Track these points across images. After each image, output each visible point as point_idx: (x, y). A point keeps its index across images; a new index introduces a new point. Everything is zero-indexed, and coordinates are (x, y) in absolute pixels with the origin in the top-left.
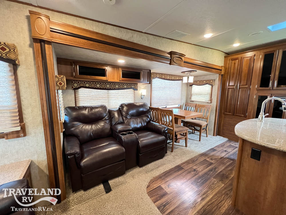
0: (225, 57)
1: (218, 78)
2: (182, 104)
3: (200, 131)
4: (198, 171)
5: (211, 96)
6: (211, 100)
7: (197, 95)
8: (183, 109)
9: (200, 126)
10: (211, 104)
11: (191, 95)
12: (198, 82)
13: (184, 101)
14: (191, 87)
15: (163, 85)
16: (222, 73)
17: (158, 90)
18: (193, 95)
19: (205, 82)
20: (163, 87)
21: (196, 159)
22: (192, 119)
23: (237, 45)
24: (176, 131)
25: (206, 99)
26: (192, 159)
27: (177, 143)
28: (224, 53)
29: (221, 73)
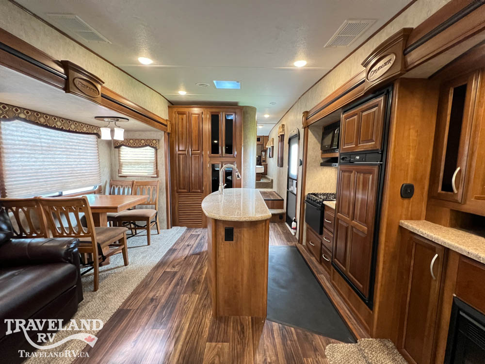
0: (169, 107)
1: (163, 138)
2: (102, 184)
3: (147, 228)
4: (159, 297)
5: (157, 166)
6: (157, 173)
7: (131, 164)
8: (107, 193)
9: (146, 218)
10: (158, 179)
11: (120, 165)
12: (131, 141)
13: (105, 178)
14: (117, 149)
16: (169, 131)
18: (124, 166)
19: (143, 141)
21: (149, 280)
22: (129, 209)
23: (182, 94)
24: (100, 242)
25: (149, 171)
26: (142, 282)
27: (103, 267)
28: (167, 101)
29: (167, 130)
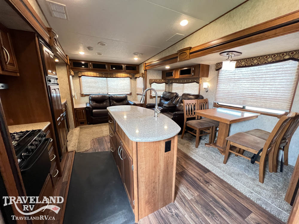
15: (236, 75)
17: (227, 82)
20: (236, 77)
